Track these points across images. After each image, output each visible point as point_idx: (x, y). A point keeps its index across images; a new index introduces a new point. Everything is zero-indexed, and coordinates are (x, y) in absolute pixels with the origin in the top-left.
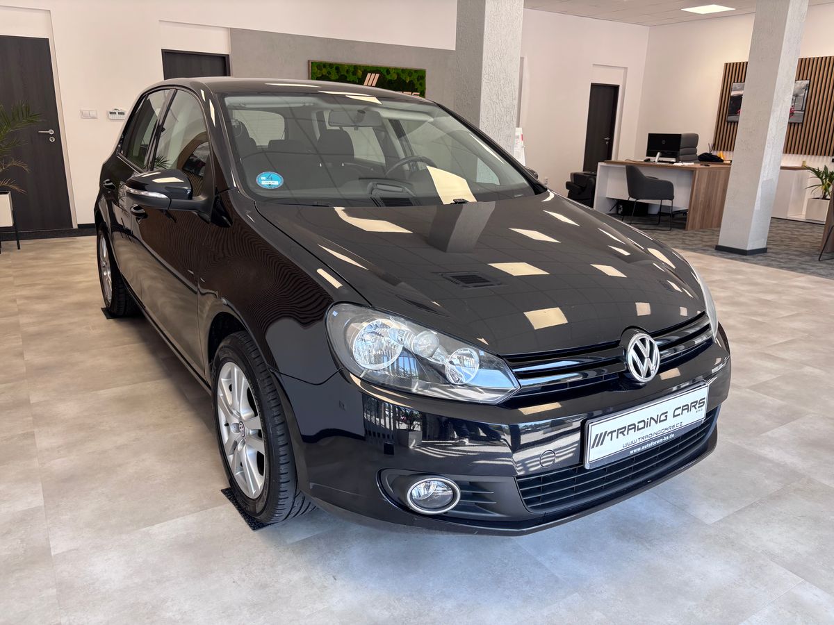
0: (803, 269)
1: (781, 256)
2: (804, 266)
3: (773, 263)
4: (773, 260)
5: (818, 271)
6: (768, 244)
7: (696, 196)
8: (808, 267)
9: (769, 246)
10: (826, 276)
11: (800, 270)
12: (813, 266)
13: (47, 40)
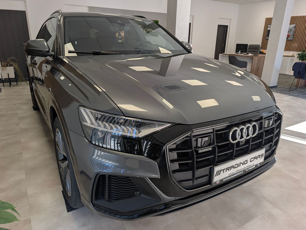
0: (289, 94)
1: (282, 89)
2: (289, 93)
3: (279, 91)
4: (279, 90)
5: (294, 94)
6: (278, 84)
7: (253, 66)
8: (291, 93)
9: (278, 85)
10: (297, 96)
11: (288, 94)
12: (292, 93)
13: (25, 11)
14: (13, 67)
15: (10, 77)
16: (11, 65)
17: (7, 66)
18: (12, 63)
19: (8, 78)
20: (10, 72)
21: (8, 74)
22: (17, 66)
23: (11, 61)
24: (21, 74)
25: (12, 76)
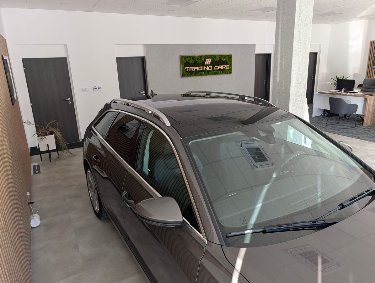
13: (66, 58)
14: (53, 135)
15: (50, 149)
16: (51, 133)
17: (47, 135)
18: (52, 129)
19: (48, 150)
20: (50, 142)
21: (48, 145)
22: (59, 133)
23: (50, 127)
24: (64, 144)
25: (53, 147)
